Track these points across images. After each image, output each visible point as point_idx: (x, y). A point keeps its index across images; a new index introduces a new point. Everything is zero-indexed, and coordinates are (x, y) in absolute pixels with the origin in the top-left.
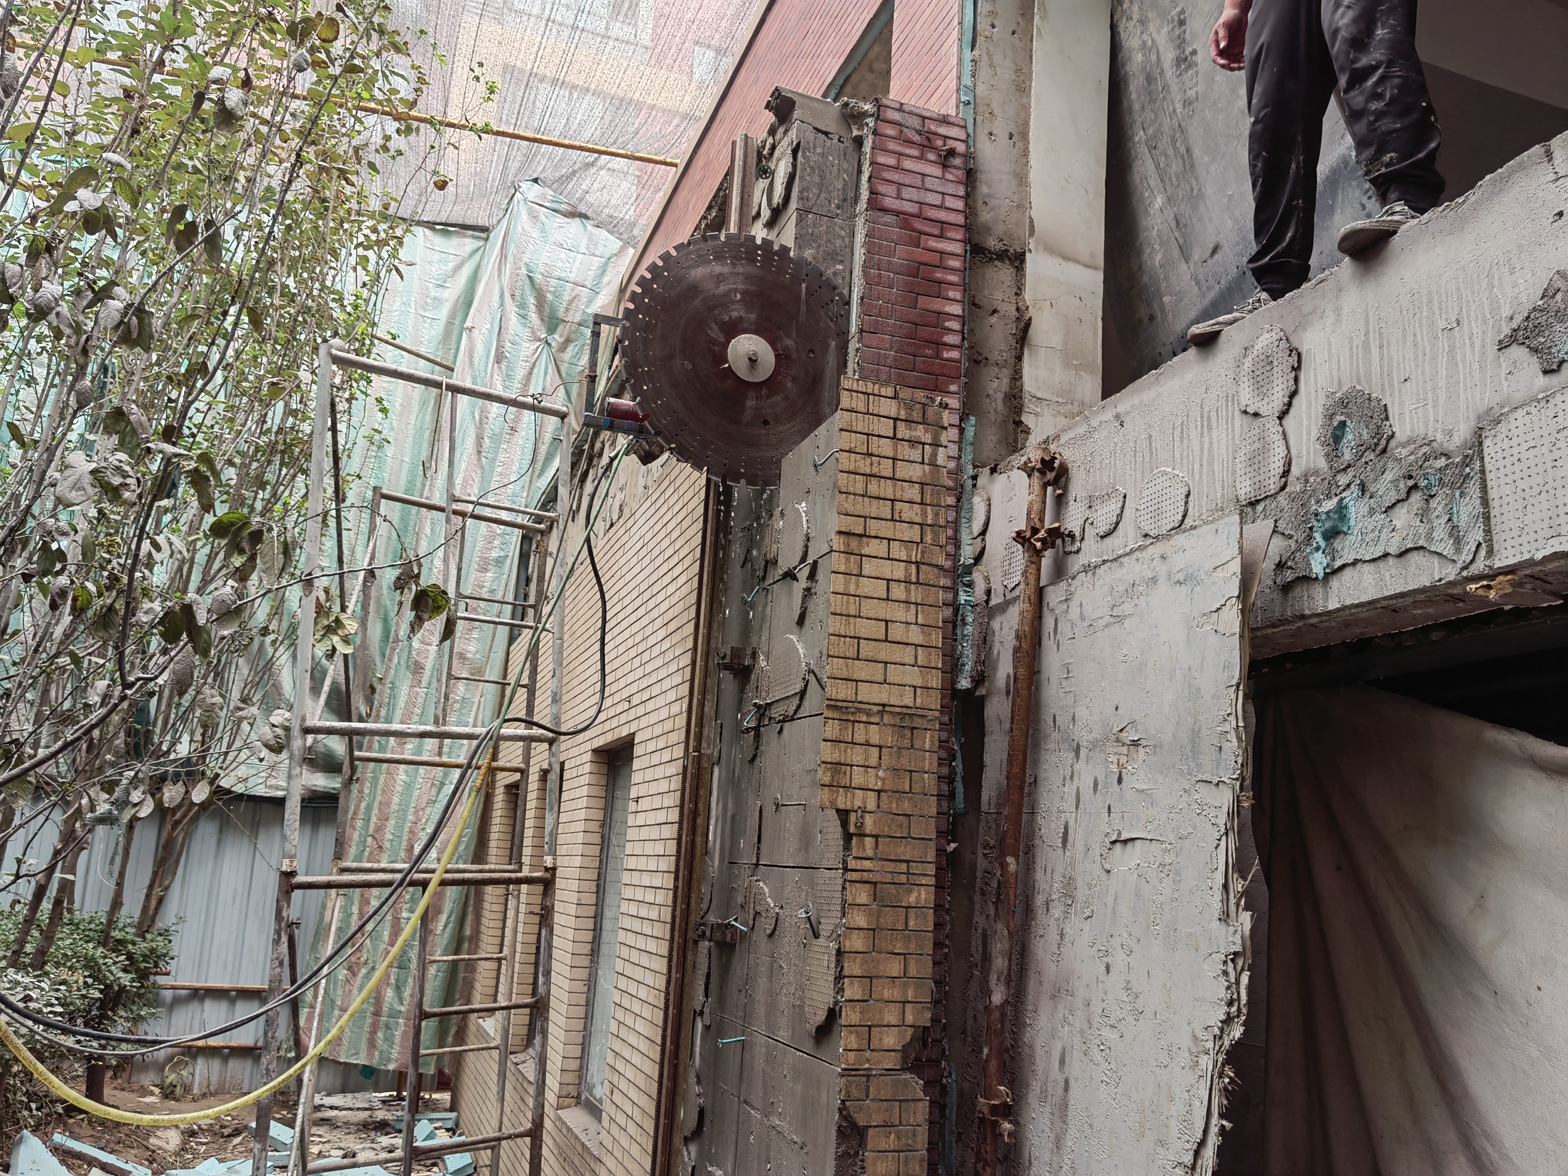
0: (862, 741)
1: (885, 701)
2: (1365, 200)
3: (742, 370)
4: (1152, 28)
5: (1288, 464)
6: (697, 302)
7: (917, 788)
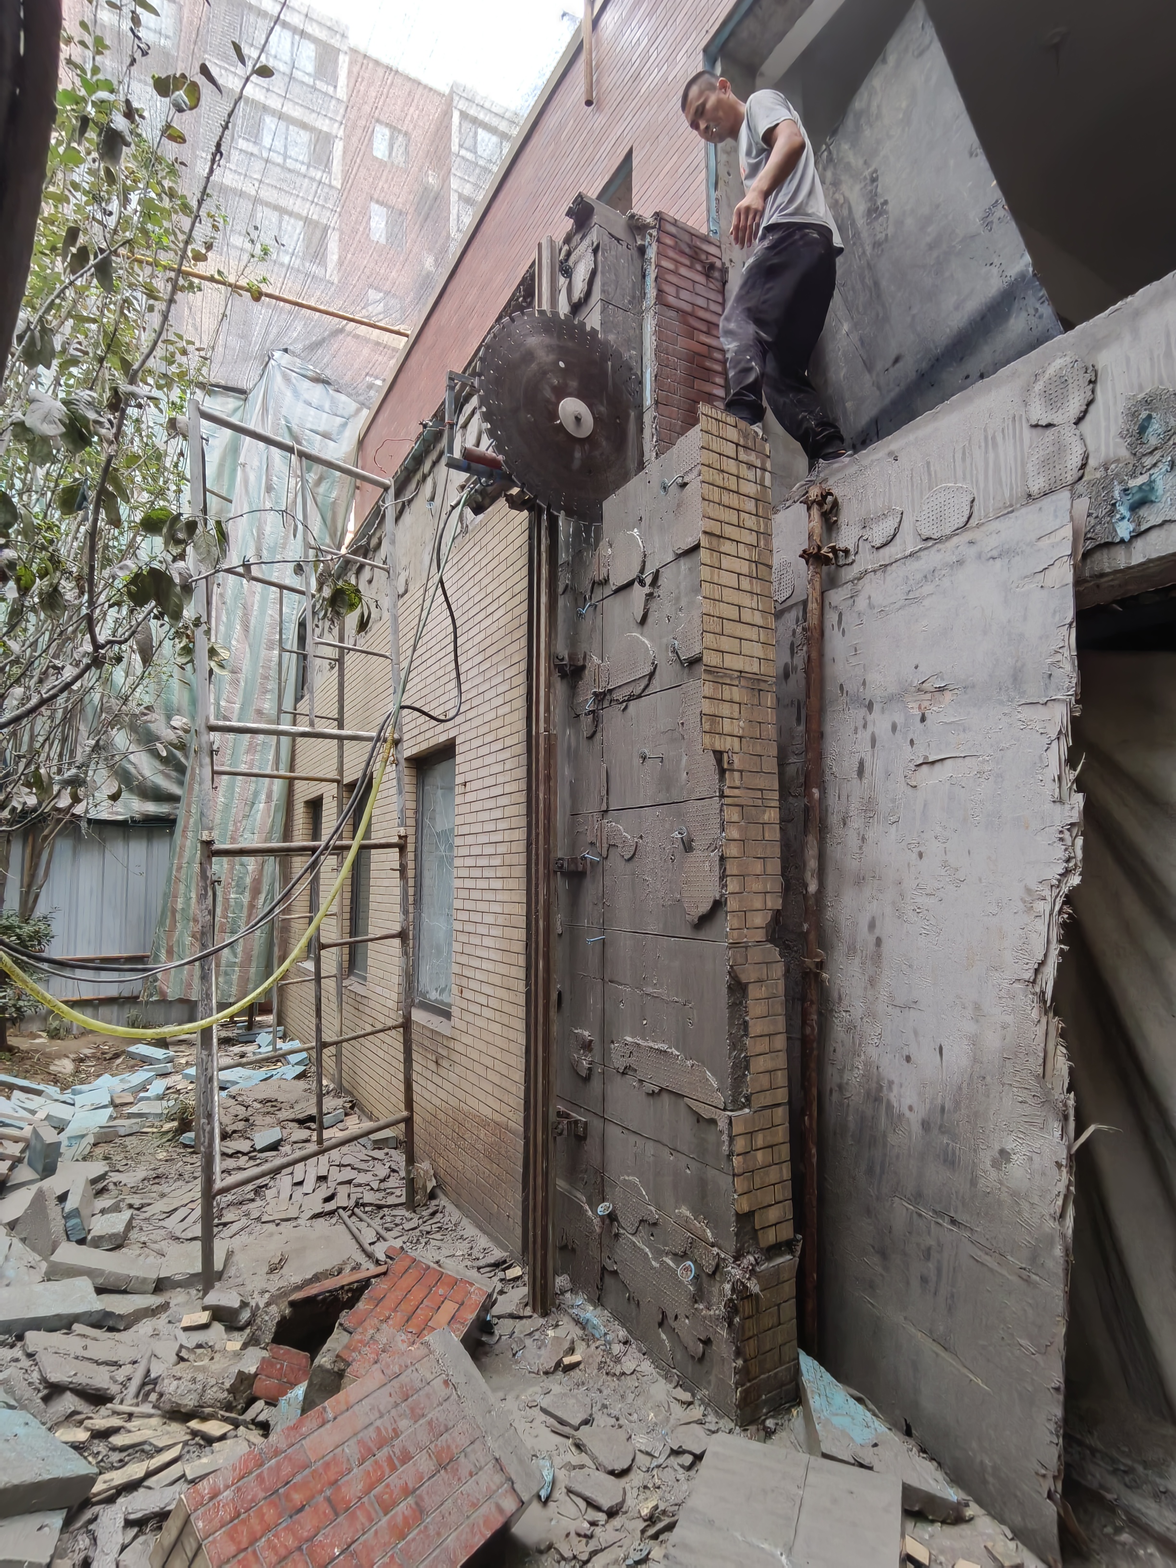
0: (728, 698)
1: (741, 668)
2: (1038, 305)
3: (570, 427)
4: (844, 188)
5: (1086, 458)
6: (534, 366)
7: (764, 734)
